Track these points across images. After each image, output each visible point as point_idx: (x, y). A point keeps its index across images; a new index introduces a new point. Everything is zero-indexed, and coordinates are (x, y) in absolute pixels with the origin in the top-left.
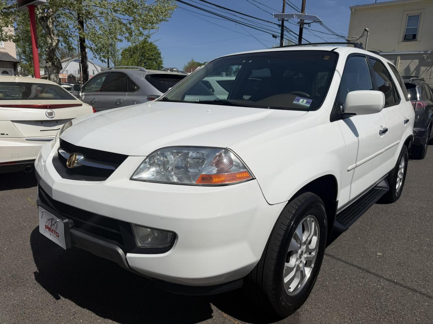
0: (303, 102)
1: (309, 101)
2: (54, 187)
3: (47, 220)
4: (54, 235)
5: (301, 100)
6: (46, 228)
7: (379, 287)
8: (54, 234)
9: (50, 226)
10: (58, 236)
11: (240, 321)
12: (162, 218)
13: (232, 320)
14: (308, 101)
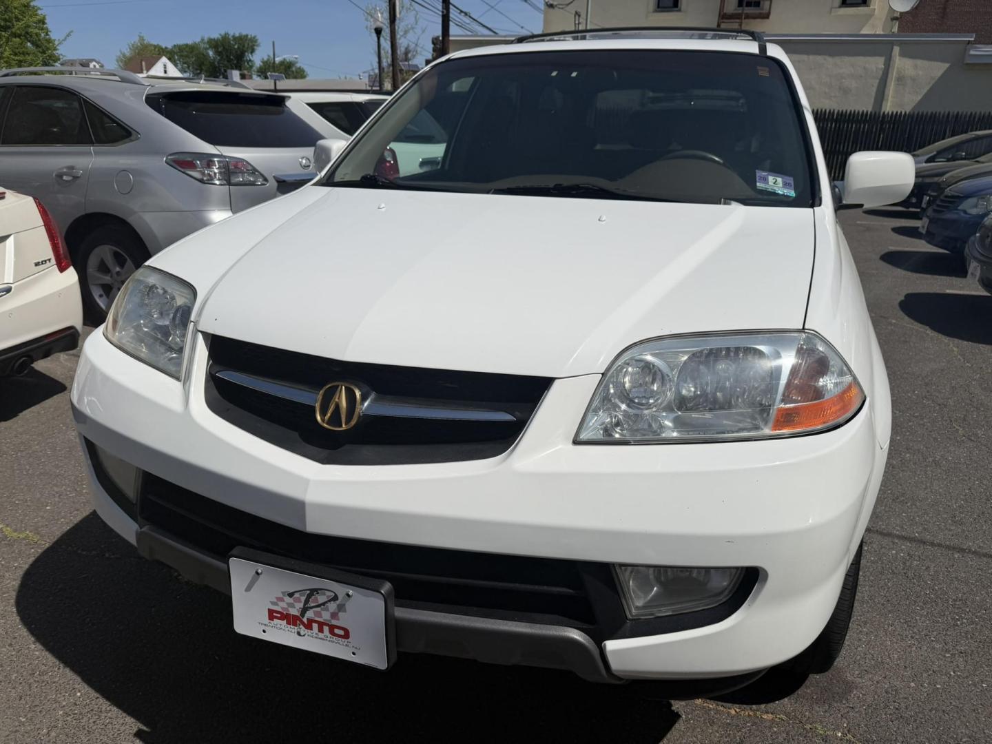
0: (776, 183)
1: (788, 182)
2: (311, 496)
3: (281, 596)
4: (321, 635)
5: (771, 179)
6: (271, 617)
7: (902, 555)
8: (321, 630)
9: (294, 612)
10: (346, 635)
11: (738, 705)
12: (730, 540)
13: (722, 708)
14: (785, 180)
